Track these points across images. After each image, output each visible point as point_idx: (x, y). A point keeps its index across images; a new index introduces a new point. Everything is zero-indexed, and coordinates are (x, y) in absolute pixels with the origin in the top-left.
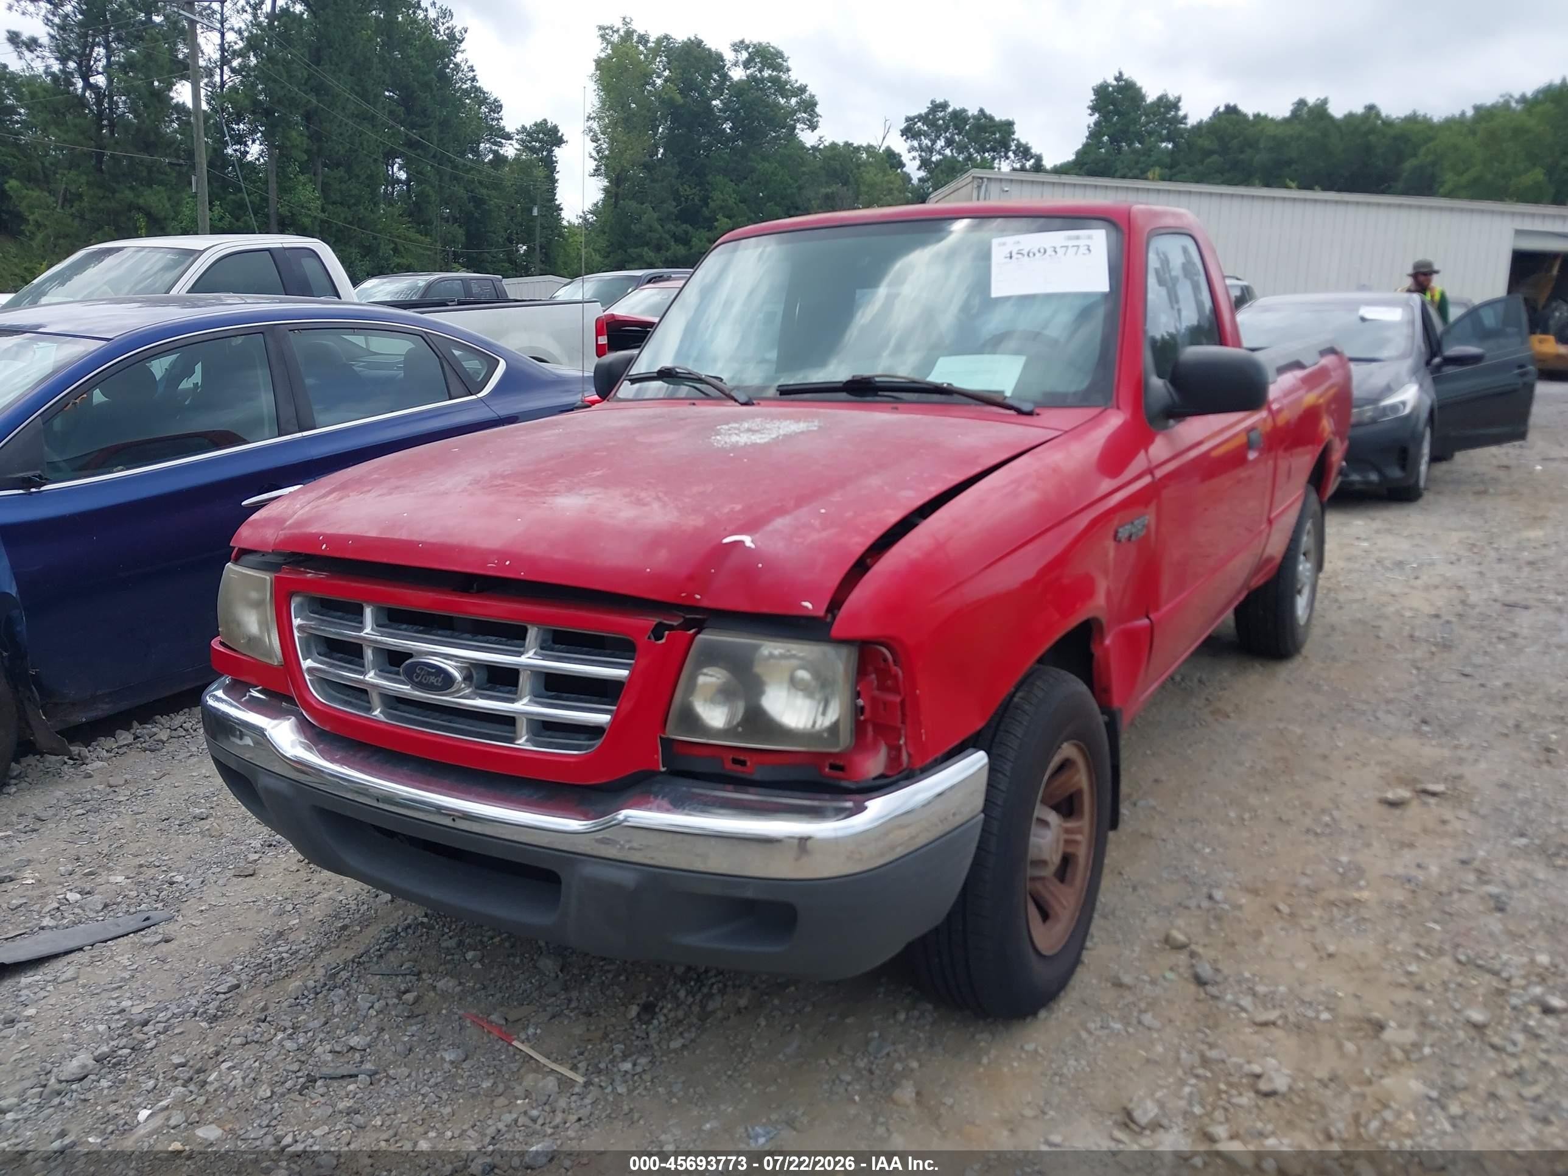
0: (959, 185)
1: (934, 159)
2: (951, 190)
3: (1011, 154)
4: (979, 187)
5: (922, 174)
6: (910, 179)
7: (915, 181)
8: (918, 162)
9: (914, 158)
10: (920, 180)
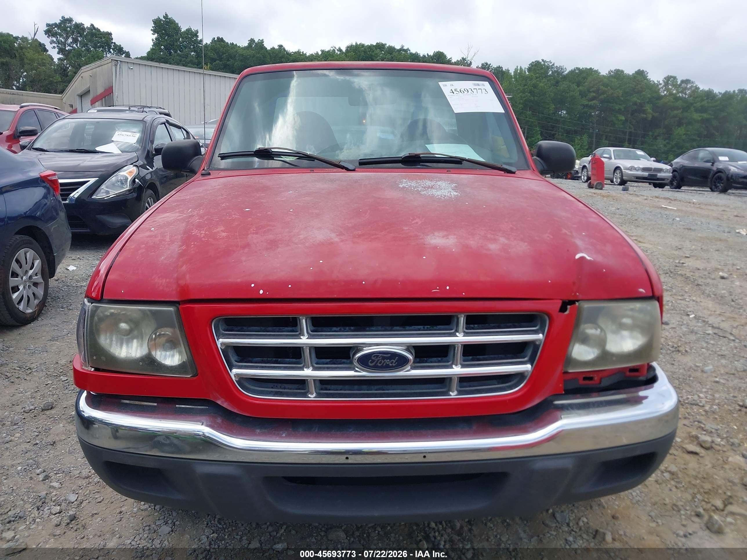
0: (102, 63)
1: (67, 49)
2: (97, 66)
3: (111, 50)
4: (116, 65)
5: (61, 56)
6: (52, 59)
7: (56, 60)
8: (57, 50)
9: (54, 47)
10: (59, 59)
